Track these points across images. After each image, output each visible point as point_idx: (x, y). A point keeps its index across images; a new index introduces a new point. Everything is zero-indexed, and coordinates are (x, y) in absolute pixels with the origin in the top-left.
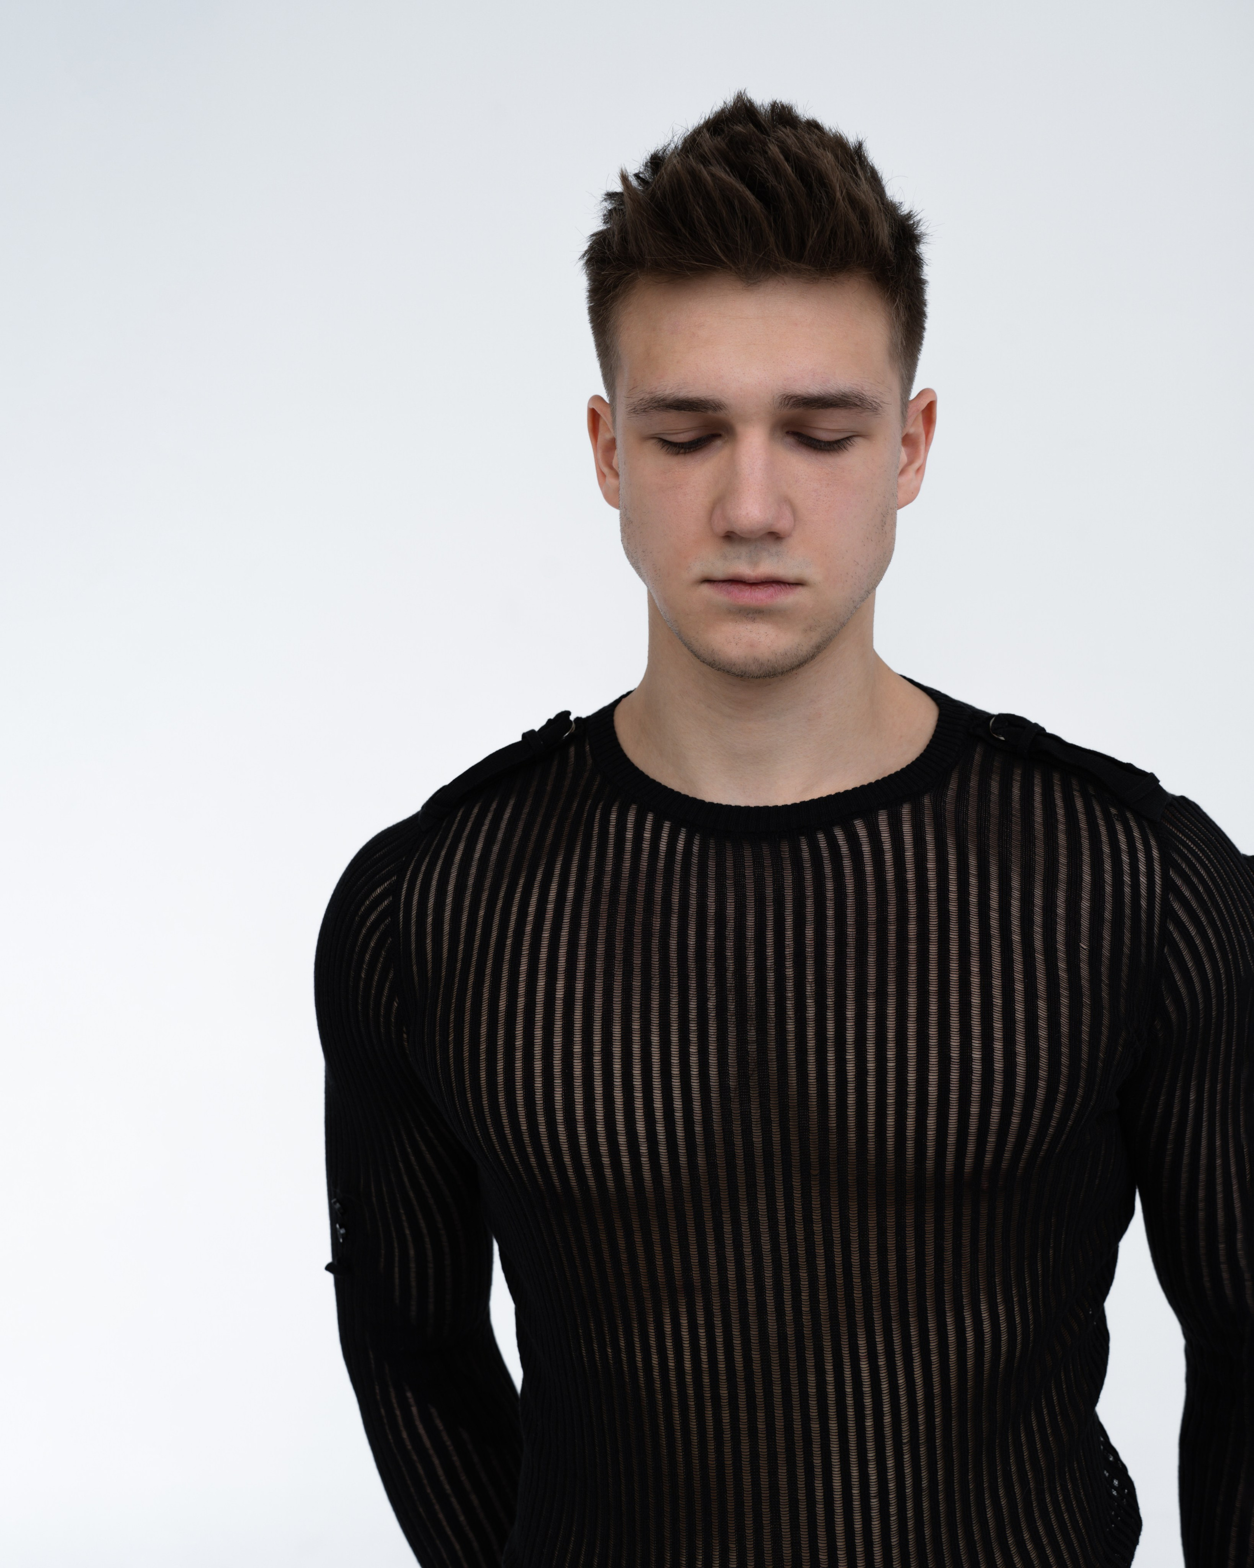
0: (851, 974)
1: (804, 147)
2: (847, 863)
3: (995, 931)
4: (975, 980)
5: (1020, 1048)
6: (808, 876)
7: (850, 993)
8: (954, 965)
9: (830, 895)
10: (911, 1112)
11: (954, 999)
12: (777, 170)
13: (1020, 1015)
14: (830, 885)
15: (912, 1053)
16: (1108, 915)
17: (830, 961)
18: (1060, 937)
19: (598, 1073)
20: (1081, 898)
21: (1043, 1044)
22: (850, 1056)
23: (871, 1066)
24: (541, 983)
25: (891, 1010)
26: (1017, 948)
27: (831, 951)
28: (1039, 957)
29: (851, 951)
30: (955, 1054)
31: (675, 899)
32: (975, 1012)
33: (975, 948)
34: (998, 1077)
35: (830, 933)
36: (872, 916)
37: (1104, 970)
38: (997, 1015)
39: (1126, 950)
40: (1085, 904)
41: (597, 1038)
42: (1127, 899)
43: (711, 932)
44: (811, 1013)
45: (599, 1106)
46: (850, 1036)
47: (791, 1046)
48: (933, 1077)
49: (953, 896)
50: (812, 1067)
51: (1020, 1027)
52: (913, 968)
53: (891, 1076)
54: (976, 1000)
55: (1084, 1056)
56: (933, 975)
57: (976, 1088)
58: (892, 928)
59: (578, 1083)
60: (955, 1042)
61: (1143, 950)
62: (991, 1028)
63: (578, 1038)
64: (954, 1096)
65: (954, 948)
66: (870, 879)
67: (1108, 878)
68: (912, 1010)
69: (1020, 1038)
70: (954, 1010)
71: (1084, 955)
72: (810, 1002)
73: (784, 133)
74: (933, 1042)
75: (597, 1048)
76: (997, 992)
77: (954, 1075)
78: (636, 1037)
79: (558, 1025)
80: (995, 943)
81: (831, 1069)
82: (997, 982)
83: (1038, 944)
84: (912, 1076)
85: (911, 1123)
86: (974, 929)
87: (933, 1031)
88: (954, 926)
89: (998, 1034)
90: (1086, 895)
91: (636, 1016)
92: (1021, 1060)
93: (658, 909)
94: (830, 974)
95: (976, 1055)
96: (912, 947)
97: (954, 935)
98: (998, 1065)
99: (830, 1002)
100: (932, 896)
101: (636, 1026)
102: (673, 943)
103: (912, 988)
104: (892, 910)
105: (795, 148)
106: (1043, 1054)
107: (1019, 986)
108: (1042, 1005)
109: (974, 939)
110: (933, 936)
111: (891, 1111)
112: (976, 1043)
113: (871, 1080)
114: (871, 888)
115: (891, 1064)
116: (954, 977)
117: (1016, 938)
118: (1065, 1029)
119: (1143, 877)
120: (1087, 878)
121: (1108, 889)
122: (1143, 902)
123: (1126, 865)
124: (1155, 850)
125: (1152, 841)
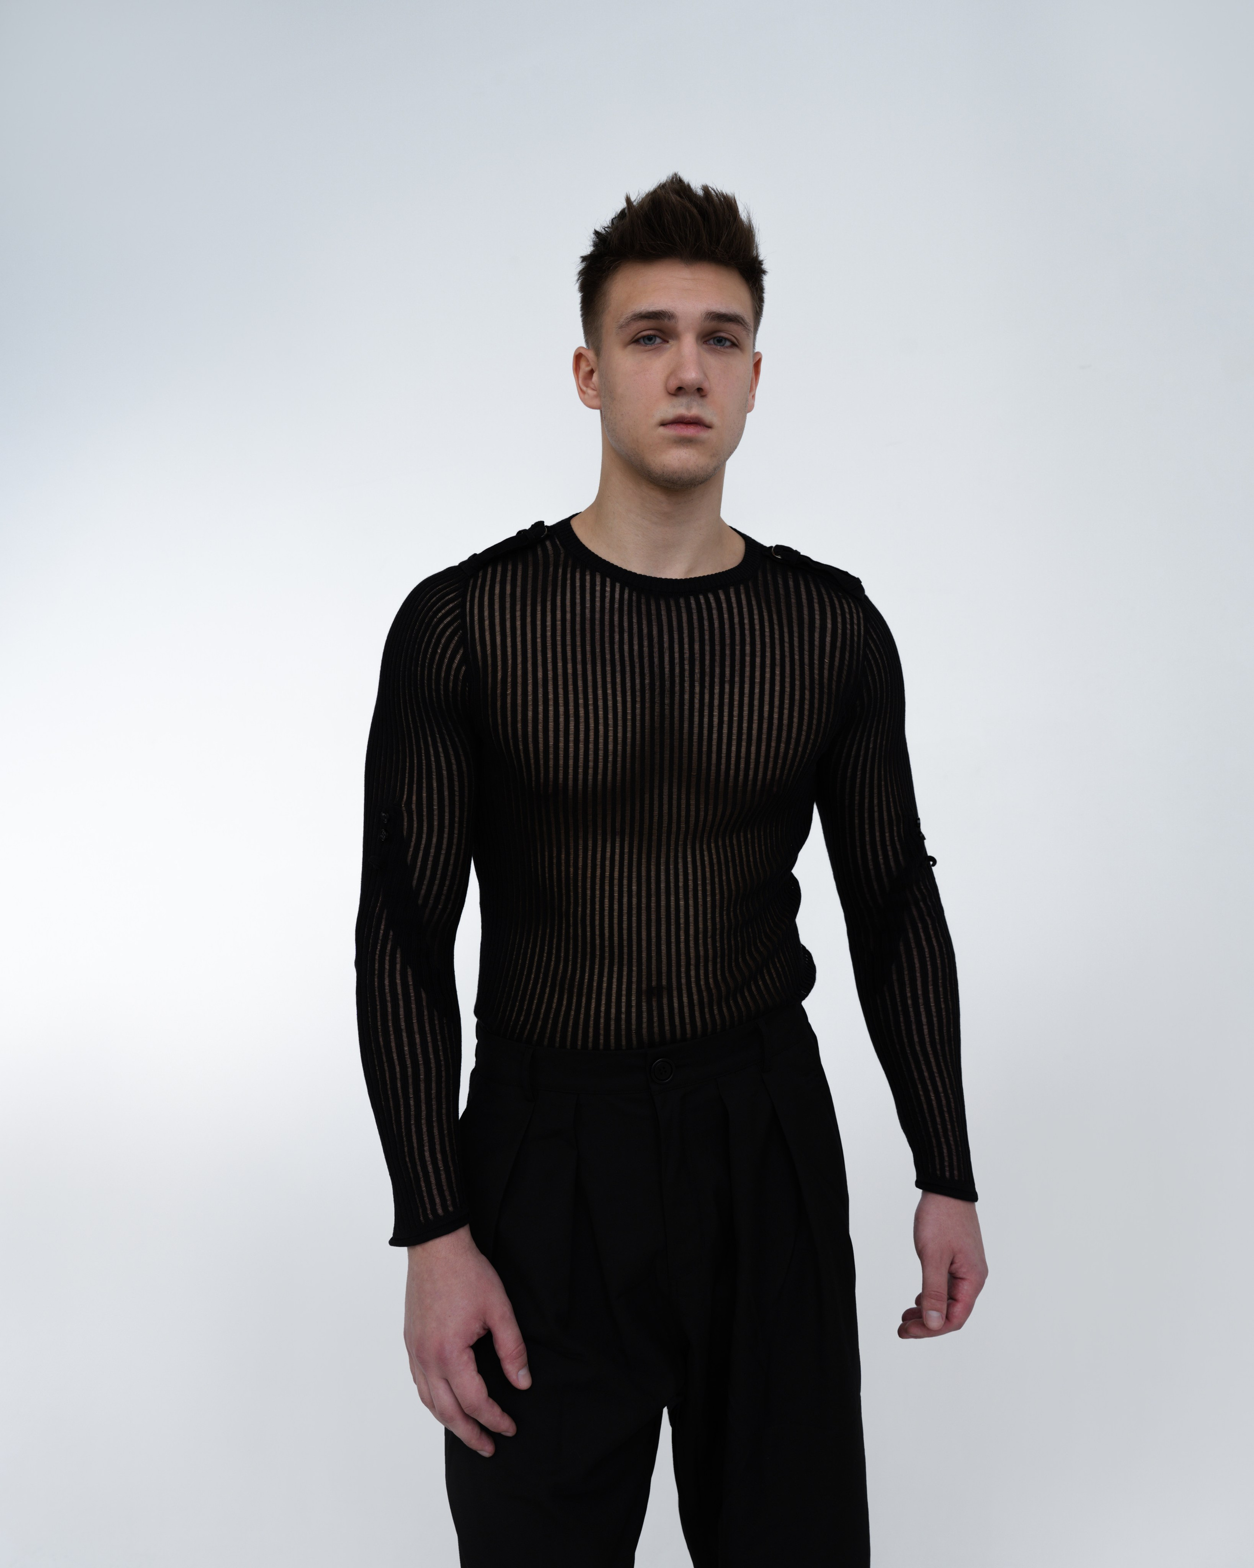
0: (717, 670)
2: (715, 612)
3: (787, 654)
4: (778, 678)
5: (796, 714)
6: (695, 617)
7: (717, 680)
8: (768, 670)
9: (706, 627)
11: (767, 686)
13: (797, 697)
14: (706, 623)
15: (746, 713)
16: (839, 644)
17: (707, 662)
18: (816, 657)
19: (591, 715)
20: (826, 636)
21: (806, 713)
22: (716, 713)
23: (726, 719)
25: (736, 690)
26: (797, 663)
27: (707, 657)
28: (806, 668)
29: (717, 658)
31: (626, 624)
32: (777, 694)
33: (778, 662)
34: (785, 728)
35: (707, 648)
36: (728, 641)
37: (835, 674)
38: (787, 697)
39: (846, 663)
41: (590, 696)
42: (848, 636)
43: (646, 643)
44: (697, 690)
45: (592, 734)
46: (716, 702)
47: (686, 707)
48: (755, 726)
49: (767, 634)
50: (696, 719)
51: (797, 703)
52: (748, 669)
53: (735, 725)
54: (777, 688)
56: (758, 674)
57: (774, 733)
58: (738, 648)
59: (582, 720)
61: (854, 663)
64: (764, 736)
65: (768, 662)
66: (726, 621)
67: (840, 625)
68: (747, 691)
69: (796, 709)
71: (826, 666)
72: (697, 684)
74: (756, 708)
75: (591, 702)
76: (787, 685)
77: (765, 726)
78: (610, 698)
80: (787, 660)
81: (706, 720)
82: (787, 680)
83: (806, 661)
84: (745, 725)
85: (743, 750)
86: (778, 652)
87: (756, 703)
88: (768, 650)
89: (786, 706)
90: (828, 634)
91: (609, 686)
92: (795, 720)
93: (617, 629)
94: (707, 670)
96: (748, 659)
97: (768, 654)
98: (785, 722)
99: (707, 684)
101: (609, 691)
102: (626, 647)
103: (747, 680)
104: (738, 638)
106: (806, 718)
107: (797, 683)
108: (807, 692)
109: (778, 657)
110: (758, 654)
111: (734, 743)
112: (776, 710)
113: (725, 726)
114: (727, 626)
115: (735, 719)
116: (768, 675)
118: (816, 706)
119: (856, 627)
120: (829, 626)
121: (840, 631)
122: (856, 639)
123: (848, 621)
124: (861, 615)
125: (860, 610)
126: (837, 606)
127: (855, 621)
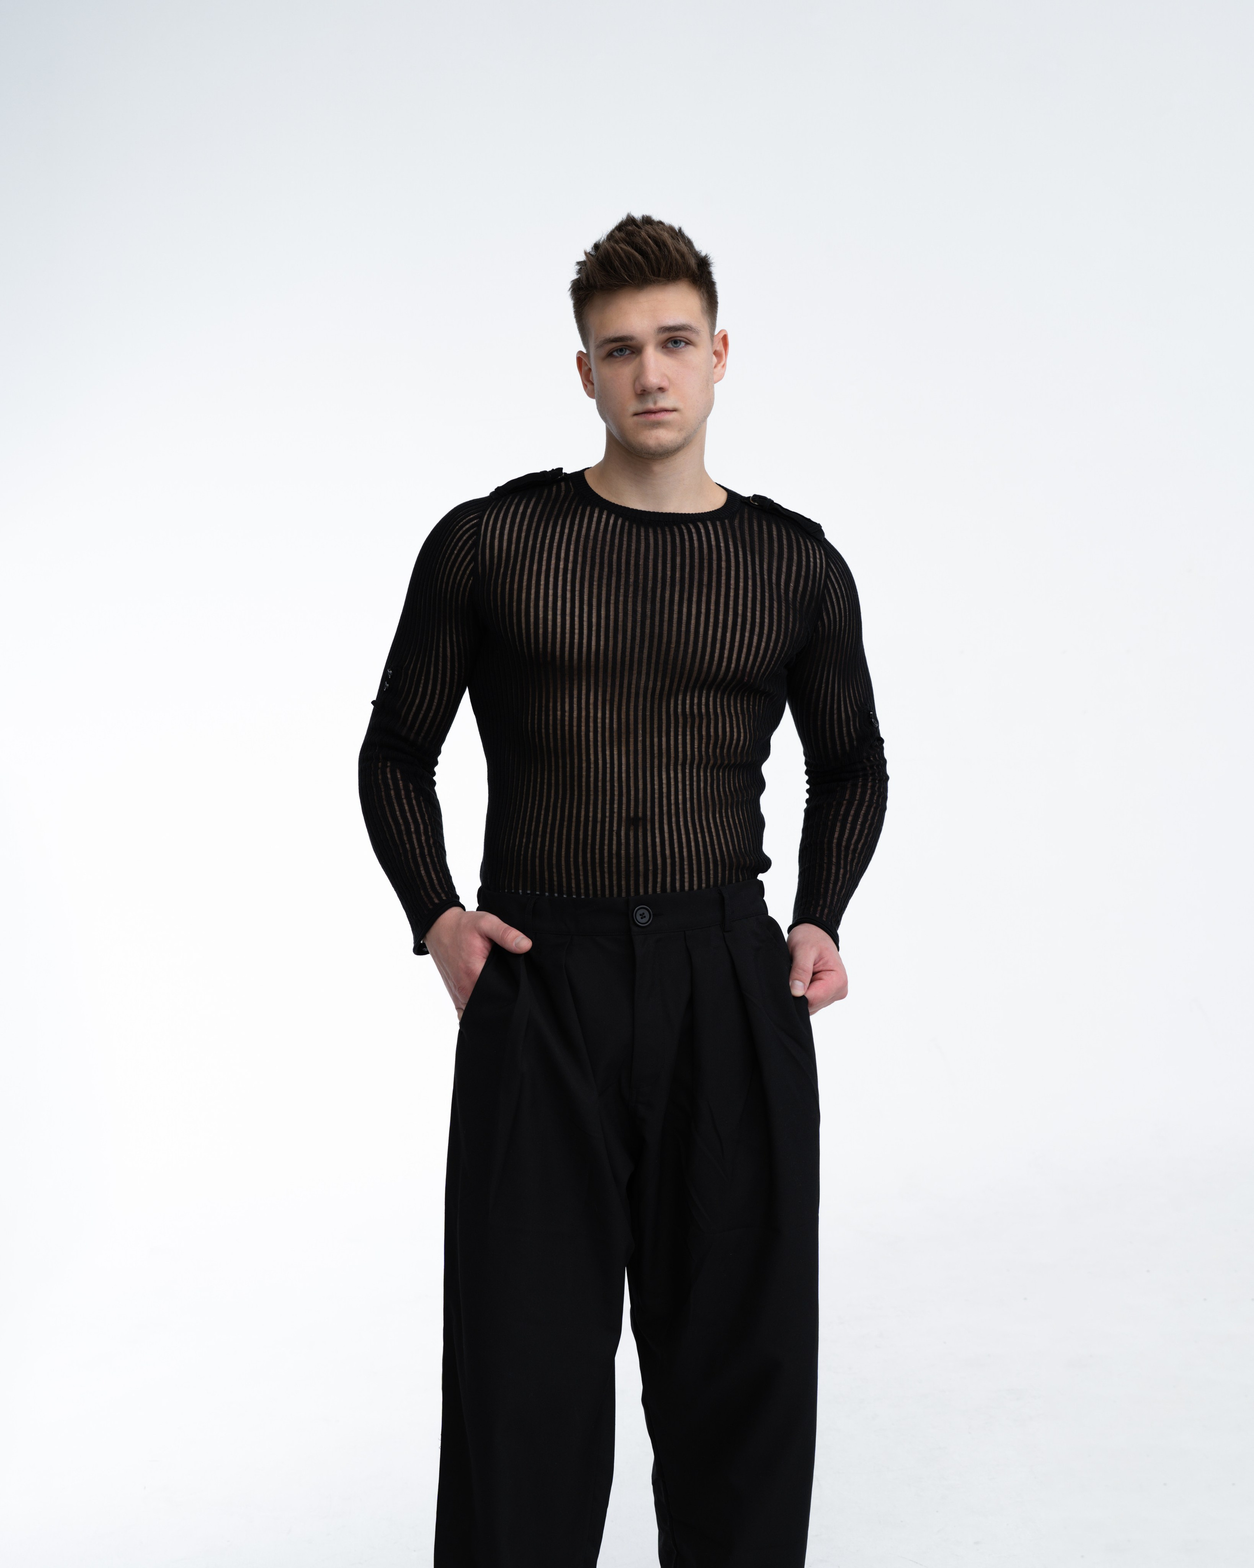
1: (657, 233)
5: (766, 616)
10: (720, 630)
11: (741, 592)
12: (646, 242)
13: (767, 604)
14: (687, 543)
16: (803, 573)
18: (784, 579)
20: (792, 566)
24: (553, 562)
26: (767, 584)
28: (774, 586)
30: (740, 612)
32: (750, 599)
34: (756, 633)
37: (799, 596)
38: (758, 602)
39: (809, 589)
40: (794, 568)
42: (812, 568)
51: (767, 609)
54: (750, 595)
55: (790, 627)
56: (732, 582)
60: (740, 608)
61: (816, 590)
62: (756, 606)
63: (569, 584)
67: (804, 559)
69: (767, 613)
70: (741, 596)
71: (791, 589)
73: (648, 227)
76: (758, 594)
79: (560, 578)
80: (758, 577)
83: (774, 581)
89: (758, 609)
90: (795, 564)
95: (749, 614)
100: (732, 554)
105: (653, 233)
107: (767, 600)
112: (749, 610)
116: (741, 584)
117: (766, 577)
119: (818, 561)
120: (795, 558)
121: (804, 563)
122: (818, 570)
123: (811, 555)
124: (822, 552)
125: (821, 548)
126: (802, 543)
127: (818, 556)
